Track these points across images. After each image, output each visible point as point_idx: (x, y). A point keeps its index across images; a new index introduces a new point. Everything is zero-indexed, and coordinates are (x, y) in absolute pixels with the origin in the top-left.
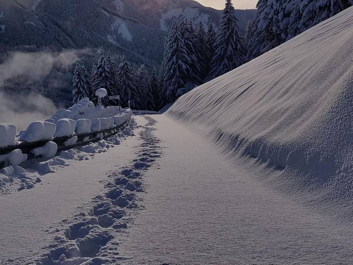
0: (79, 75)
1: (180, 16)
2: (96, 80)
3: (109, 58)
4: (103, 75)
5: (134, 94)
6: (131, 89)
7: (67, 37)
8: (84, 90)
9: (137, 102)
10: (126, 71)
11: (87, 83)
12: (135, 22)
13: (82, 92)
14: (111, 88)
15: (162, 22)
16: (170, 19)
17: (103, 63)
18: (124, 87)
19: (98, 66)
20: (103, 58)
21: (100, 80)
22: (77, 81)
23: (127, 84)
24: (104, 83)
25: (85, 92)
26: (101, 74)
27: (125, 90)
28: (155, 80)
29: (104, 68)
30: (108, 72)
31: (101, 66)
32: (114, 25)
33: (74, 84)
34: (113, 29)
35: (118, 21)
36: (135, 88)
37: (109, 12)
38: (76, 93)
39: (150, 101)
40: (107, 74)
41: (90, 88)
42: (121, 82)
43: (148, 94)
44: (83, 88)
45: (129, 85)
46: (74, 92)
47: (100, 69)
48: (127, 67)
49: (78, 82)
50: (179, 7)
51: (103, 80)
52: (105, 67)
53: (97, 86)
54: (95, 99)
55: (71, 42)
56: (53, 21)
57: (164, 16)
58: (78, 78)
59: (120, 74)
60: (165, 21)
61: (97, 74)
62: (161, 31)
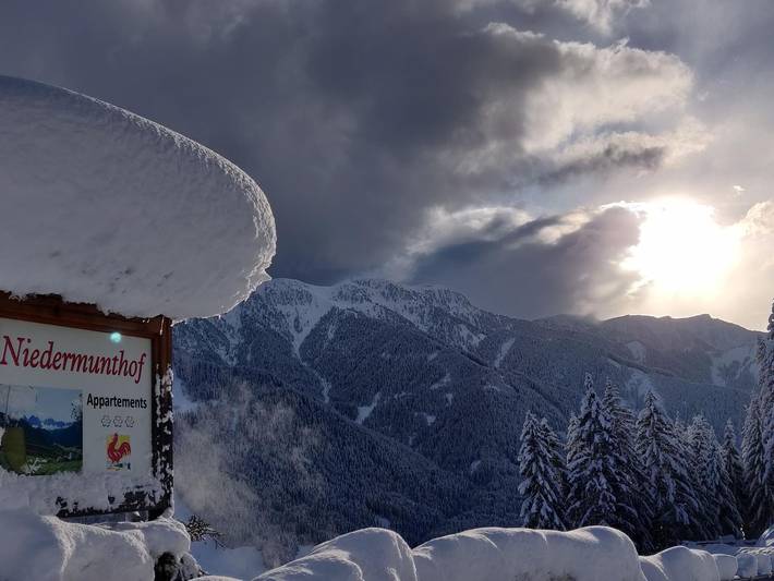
0: (532, 443)
1: (746, 360)
2: (577, 455)
3: (610, 396)
4: (597, 438)
5: (683, 489)
6: (675, 475)
7: (552, 407)
8: (549, 482)
9: (694, 509)
10: (656, 427)
11: (557, 463)
12: (667, 375)
13: (543, 487)
14: (619, 474)
15: (715, 372)
16: (727, 365)
17: (594, 407)
18: (655, 470)
19: (582, 416)
20: (593, 396)
21: (589, 454)
22: (529, 457)
23: (662, 462)
24: (600, 462)
25: (552, 485)
26: (590, 438)
27: (659, 478)
28: (733, 452)
29: (596, 421)
30: (608, 431)
31: (588, 416)
32: (631, 381)
33: (523, 467)
34: (629, 389)
35: (637, 375)
36: (685, 473)
37: (619, 362)
38: (528, 491)
39: (728, 508)
40: (606, 436)
41: (564, 476)
42: (645, 459)
43: (719, 488)
44: (545, 475)
45: (667, 465)
46: (522, 489)
47: (587, 425)
48: (660, 420)
49: (531, 462)
50: (743, 345)
51: (596, 451)
52: (601, 418)
53: (581, 470)
54: (578, 504)
55: (560, 414)
56: (529, 382)
57: (716, 362)
58: (530, 451)
59: (643, 437)
60: (720, 369)
61: (579, 438)
62: (715, 386)
